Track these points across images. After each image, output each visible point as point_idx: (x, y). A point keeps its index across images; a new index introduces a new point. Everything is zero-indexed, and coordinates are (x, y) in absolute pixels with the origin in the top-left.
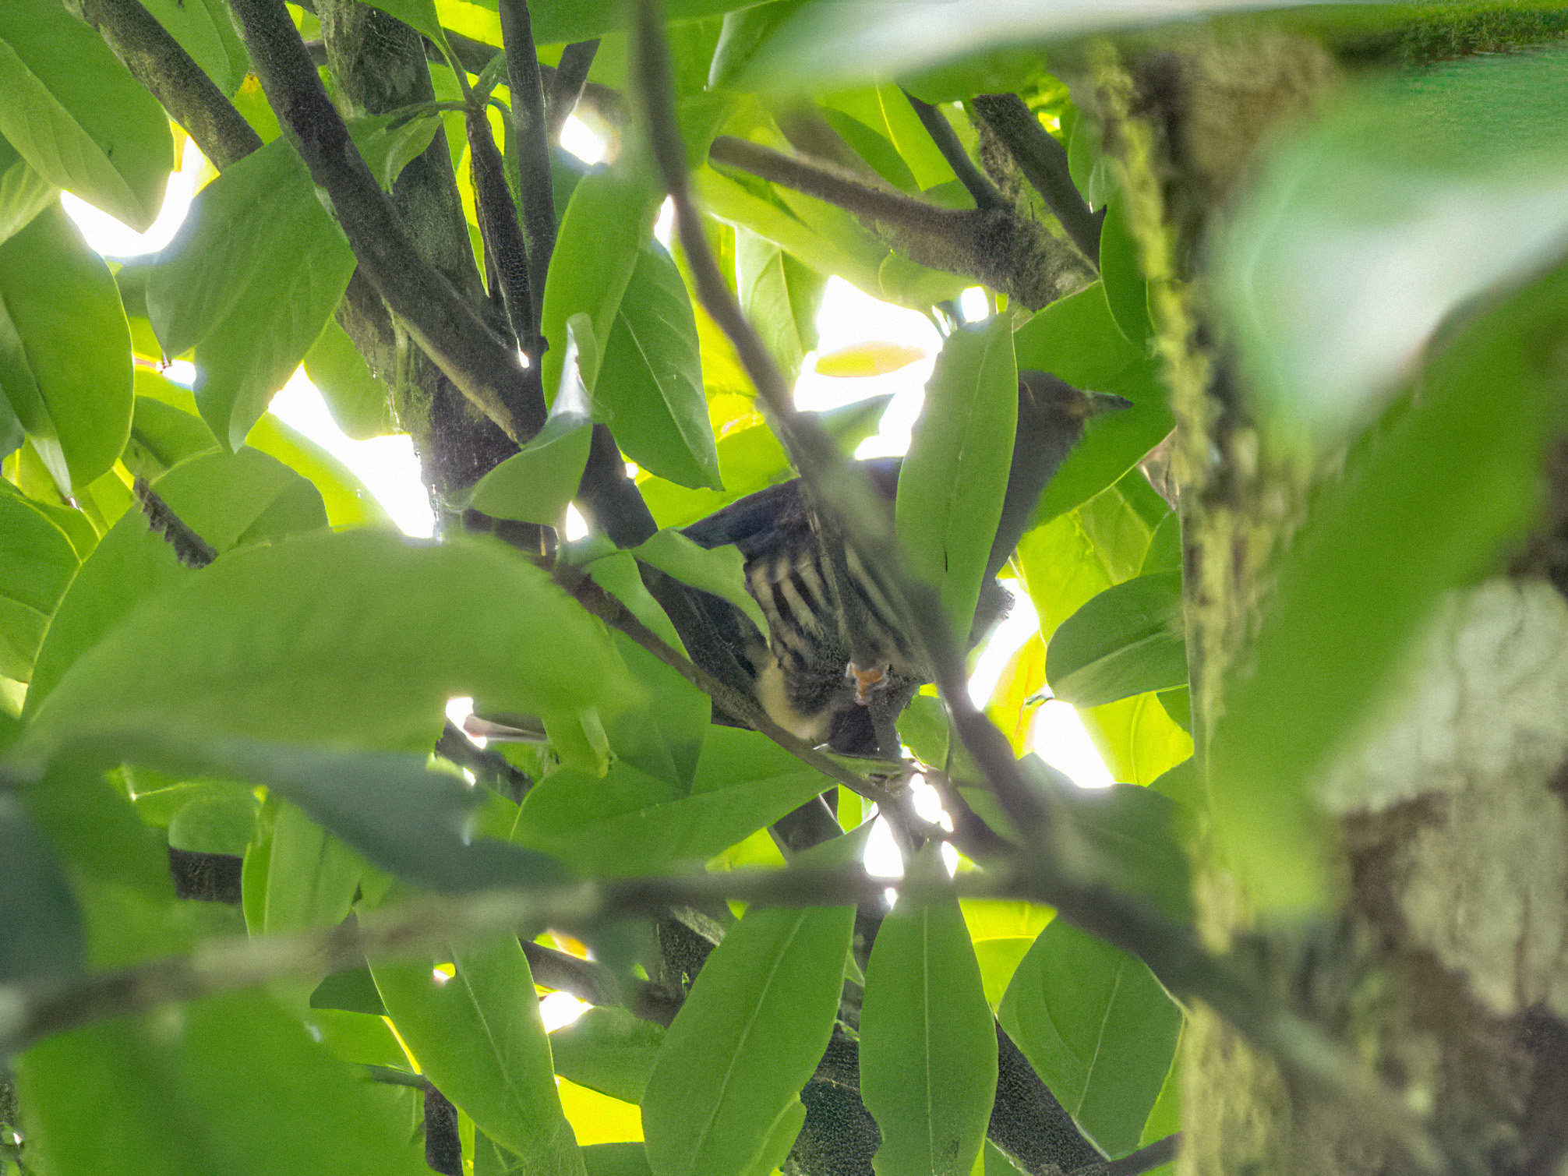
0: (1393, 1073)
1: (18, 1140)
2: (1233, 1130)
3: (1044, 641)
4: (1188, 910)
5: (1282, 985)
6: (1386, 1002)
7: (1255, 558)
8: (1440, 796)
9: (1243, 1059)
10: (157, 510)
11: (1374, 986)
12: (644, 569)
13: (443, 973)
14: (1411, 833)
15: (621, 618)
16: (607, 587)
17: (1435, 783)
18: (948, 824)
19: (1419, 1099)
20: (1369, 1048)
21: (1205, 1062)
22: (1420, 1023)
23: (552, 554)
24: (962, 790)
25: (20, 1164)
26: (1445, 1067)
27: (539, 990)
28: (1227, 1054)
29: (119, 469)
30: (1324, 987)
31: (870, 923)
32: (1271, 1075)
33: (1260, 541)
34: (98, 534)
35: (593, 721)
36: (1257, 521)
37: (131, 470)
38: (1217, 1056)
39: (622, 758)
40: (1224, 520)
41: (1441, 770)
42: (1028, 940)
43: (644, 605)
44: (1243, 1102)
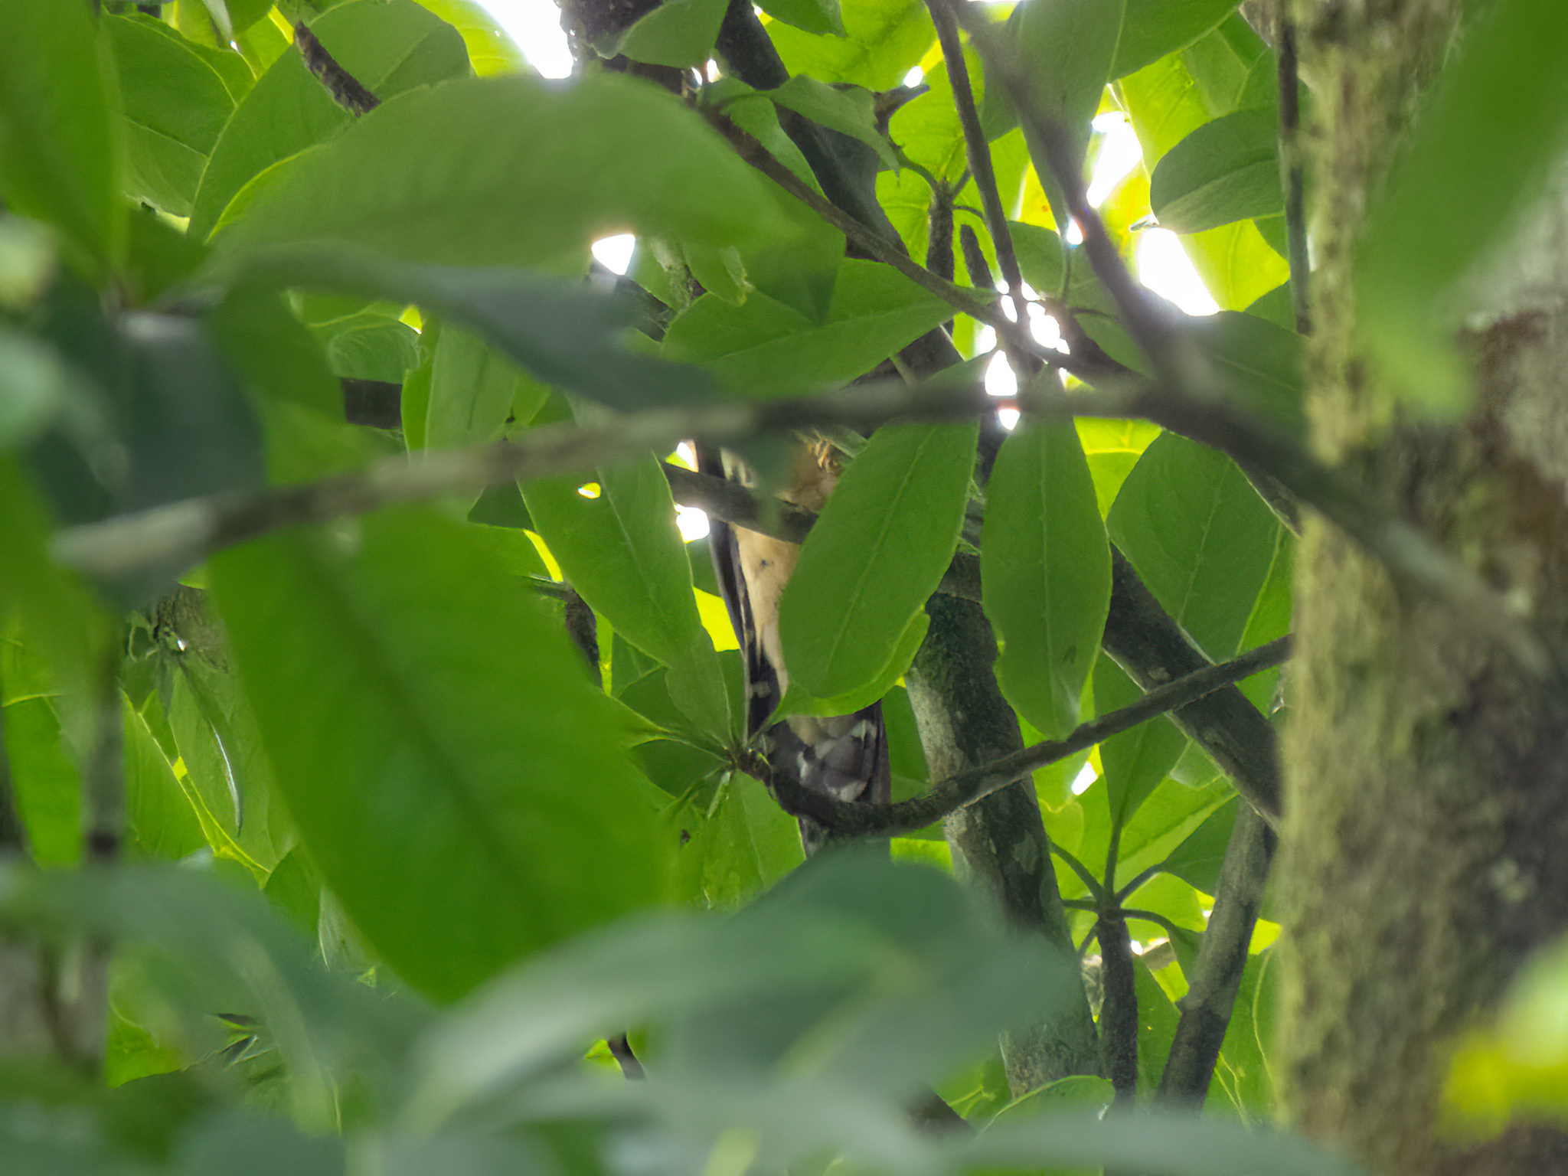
0: (1496, 576)
1: (182, 646)
2: (1344, 632)
3: (1146, 171)
4: (1301, 426)
5: (1390, 495)
6: (1488, 508)
7: (1364, 90)
8: (1539, 314)
9: (1354, 564)
10: (317, 53)
11: (1478, 494)
12: (781, 109)
13: (590, 491)
14: (1511, 350)
15: (759, 157)
16: (746, 127)
17: (1536, 303)
18: (1064, 348)
19: (1519, 601)
20: (1473, 553)
21: (1317, 567)
22: (1522, 529)
23: (693, 95)
24: (1078, 317)
25: (185, 669)
26: (1544, 570)
27: (678, 507)
28: (1338, 558)
29: (275, 16)
30: (1430, 497)
31: (991, 443)
32: (1380, 579)
33: (1369, 75)
34: (255, 76)
35: (734, 258)
36: (1366, 58)
37: (288, 18)
38: (1329, 561)
39: (760, 288)
40: (1335, 56)
41: (1543, 291)
42: (1135, 454)
43: (781, 144)
44: (1354, 605)
